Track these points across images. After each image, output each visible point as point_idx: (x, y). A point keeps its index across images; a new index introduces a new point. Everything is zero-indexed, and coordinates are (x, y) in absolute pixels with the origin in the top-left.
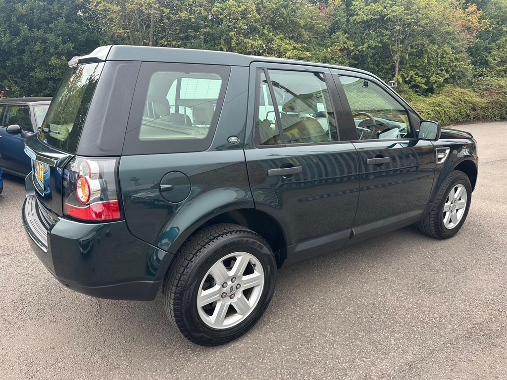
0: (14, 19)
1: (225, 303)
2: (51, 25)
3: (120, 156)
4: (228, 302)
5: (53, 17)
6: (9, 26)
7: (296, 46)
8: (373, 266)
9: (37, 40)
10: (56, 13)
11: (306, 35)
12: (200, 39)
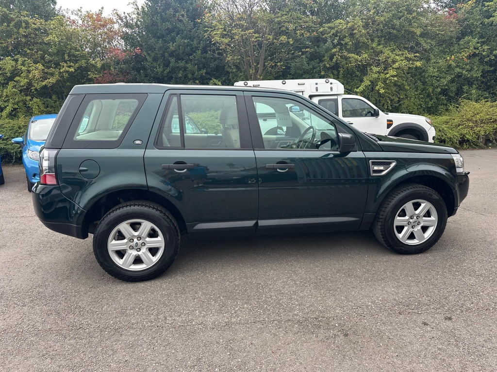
0: (166, 54)
1: (132, 253)
2: (191, 57)
3: (60, 149)
5: (193, 51)
7: (409, 56)
9: (180, 69)
10: (196, 47)
12: (302, 58)
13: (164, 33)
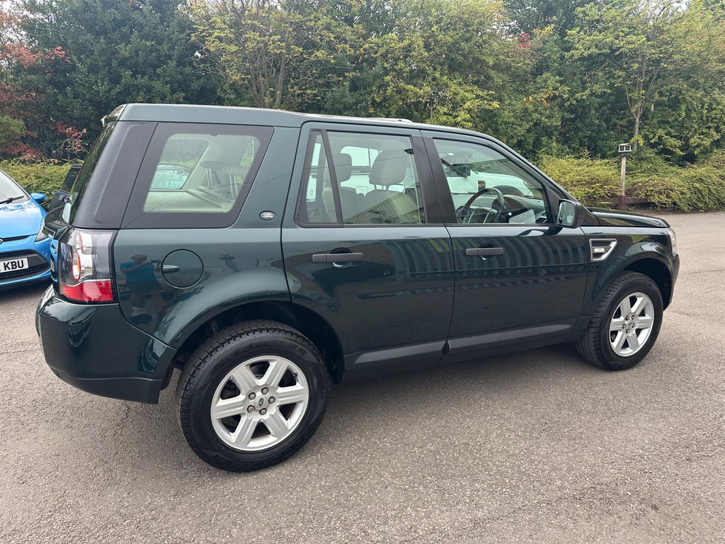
0: (115, 63)
1: (252, 419)
2: (158, 71)
3: (118, 229)
4: (257, 418)
5: (162, 60)
6: (109, 72)
7: (481, 94)
8: (491, 398)
9: (140, 89)
10: (166, 55)
11: (498, 79)
12: (344, 86)
13: (108, 26)
